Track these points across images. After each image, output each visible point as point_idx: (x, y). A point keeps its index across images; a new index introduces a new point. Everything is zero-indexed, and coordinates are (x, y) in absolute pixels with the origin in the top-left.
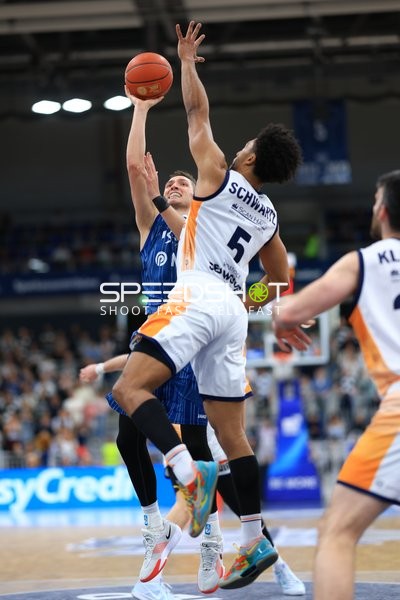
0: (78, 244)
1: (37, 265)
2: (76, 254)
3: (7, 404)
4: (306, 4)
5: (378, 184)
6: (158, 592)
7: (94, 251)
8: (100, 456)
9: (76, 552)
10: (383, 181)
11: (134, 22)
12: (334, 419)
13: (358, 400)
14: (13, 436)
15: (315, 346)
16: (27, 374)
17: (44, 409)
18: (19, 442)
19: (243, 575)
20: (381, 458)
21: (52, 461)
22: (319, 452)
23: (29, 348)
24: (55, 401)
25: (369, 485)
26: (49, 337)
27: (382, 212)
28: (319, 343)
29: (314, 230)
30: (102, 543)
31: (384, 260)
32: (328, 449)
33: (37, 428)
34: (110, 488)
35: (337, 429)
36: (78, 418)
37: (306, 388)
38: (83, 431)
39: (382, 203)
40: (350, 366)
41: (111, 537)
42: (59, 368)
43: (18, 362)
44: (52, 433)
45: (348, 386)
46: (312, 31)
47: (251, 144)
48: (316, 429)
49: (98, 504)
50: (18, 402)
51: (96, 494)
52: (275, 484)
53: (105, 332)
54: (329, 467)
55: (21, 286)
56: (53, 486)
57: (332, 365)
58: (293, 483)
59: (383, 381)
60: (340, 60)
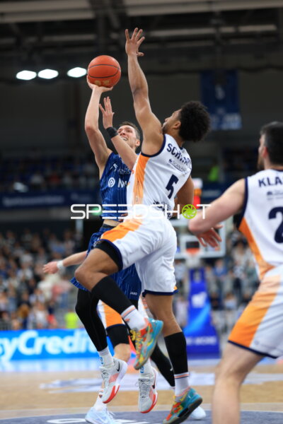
0: (49, 172)
1: (19, 187)
2: (47, 179)
4: (210, 3)
5: (261, 132)
6: (105, 418)
7: (60, 177)
8: (64, 322)
9: (47, 390)
10: (264, 130)
11: (89, 15)
12: (228, 295)
13: (246, 282)
14: (2, 308)
16: (12, 264)
17: (24, 289)
18: (6, 312)
20: (258, 324)
21: (30, 325)
22: (218, 319)
23: (14, 246)
24: (32, 283)
25: (250, 343)
26: (28, 237)
27: (264, 152)
29: (215, 162)
30: (64, 384)
31: (262, 185)
32: (225, 317)
33: (19, 302)
34: (71, 345)
35: (231, 302)
36: (48, 295)
37: (209, 274)
38: (52, 304)
39: (264, 145)
40: (240, 257)
41: (71, 379)
42: (35, 260)
43: (6, 256)
44: (30, 305)
45: (239, 272)
46: (214, 21)
47: (176, 114)
48: (216, 303)
49: (63, 356)
50: (6, 284)
51: (61, 349)
53: (67, 234)
54: (225, 329)
55: (8, 202)
56: (30, 343)
57: (228, 258)
58: (200, 341)
60: (234, 42)
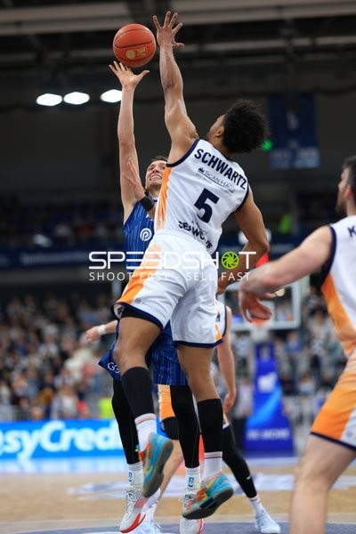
0: (78, 222)
1: (41, 240)
2: (76, 230)
3: (15, 363)
5: (344, 166)
7: (92, 228)
8: (97, 410)
9: (76, 496)
10: (349, 163)
12: (304, 377)
13: (326, 360)
14: (20, 392)
15: (288, 311)
16: (33, 337)
17: (47, 368)
18: (26, 397)
19: (202, 506)
20: (351, 411)
21: (55, 414)
22: (291, 406)
23: (34, 314)
24: (58, 361)
25: (340, 436)
26: (52, 304)
27: (348, 191)
28: (291, 309)
29: (286, 209)
30: (99, 488)
31: (353, 234)
32: (300, 404)
33: (41, 385)
34: (106, 439)
35: (307, 386)
36: (77, 376)
37: (280, 350)
38: (82, 388)
39: (348, 183)
40: (319, 330)
41: (107, 482)
42: (61, 332)
43: (24, 326)
44: (55, 389)
45: (317, 348)
46: (285, 32)
48: (288, 386)
49: (96, 453)
50: (24, 362)
51: (93, 444)
52: (252, 435)
53: (102, 300)
54: (300, 420)
55: (27, 259)
56: (55, 437)
57: (303, 329)
58: (268, 435)
59: (349, 342)
60: (310, 57)
